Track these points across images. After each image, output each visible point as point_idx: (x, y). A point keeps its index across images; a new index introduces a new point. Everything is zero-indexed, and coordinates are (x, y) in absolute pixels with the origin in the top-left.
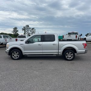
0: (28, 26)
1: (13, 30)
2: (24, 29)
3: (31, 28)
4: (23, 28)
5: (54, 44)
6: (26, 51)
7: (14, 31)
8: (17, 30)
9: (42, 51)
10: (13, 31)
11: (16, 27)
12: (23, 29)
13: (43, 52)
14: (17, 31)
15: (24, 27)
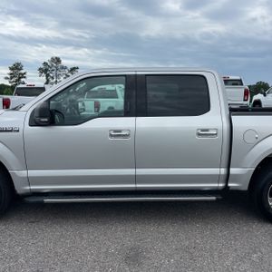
0: (58, 60)
1: (9, 71)
2: (45, 70)
3: (66, 68)
4: (42, 67)
5: (203, 133)
6: (33, 173)
7: (12, 76)
8: (22, 72)
9: (131, 172)
10: (9, 76)
11: (19, 64)
12: (40, 69)
13: (136, 179)
14: (23, 75)
15: (45, 63)
